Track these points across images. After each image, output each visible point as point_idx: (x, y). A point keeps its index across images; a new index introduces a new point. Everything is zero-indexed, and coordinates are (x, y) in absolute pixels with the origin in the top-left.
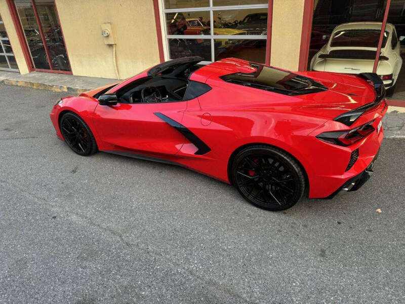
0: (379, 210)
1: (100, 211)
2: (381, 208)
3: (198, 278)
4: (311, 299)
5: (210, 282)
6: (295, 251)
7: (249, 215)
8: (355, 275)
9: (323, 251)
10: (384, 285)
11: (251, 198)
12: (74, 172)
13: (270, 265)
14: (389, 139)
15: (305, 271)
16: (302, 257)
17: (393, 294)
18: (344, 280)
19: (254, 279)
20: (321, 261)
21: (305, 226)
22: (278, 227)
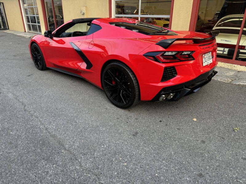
0: (195, 120)
1: (25, 94)
2: (197, 118)
3: (48, 132)
4: (107, 156)
5: (54, 136)
6: (119, 130)
7: (106, 109)
8: (147, 149)
9: (137, 133)
10: (164, 160)
11: (111, 98)
12: (29, 76)
13: (97, 134)
14: (235, 84)
15: (116, 141)
16: (120, 134)
17: (166, 166)
18: (138, 151)
19: (80, 139)
20: (131, 138)
21: (137, 119)
22: (119, 117)
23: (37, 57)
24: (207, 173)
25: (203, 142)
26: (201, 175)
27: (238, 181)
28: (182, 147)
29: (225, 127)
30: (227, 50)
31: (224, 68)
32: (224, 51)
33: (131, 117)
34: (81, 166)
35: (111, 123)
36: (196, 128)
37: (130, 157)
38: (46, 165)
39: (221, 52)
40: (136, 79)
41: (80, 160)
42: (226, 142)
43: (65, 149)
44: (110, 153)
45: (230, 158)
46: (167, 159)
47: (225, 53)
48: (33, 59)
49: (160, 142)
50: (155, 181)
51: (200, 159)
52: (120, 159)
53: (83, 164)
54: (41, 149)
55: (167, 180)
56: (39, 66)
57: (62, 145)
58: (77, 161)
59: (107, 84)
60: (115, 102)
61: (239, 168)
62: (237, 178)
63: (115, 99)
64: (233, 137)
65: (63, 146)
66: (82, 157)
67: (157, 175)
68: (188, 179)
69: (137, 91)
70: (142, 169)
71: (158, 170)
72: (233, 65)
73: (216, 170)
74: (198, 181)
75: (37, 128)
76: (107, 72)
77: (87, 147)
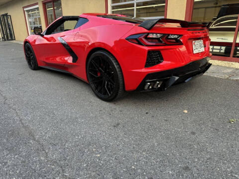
0: (186, 111)
2: (188, 110)
3: (21, 123)
4: (79, 147)
5: (26, 127)
7: (91, 102)
8: (127, 140)
9: (118, 124)
10: (143, 151)
11: (97, 92)
14: (232, 80)
15: (93, 132)
17: (146, 158)
18: (116, 142)
19: (54, 130)
20: (111, 129)
21: (121, 111)
22: (102, 109)
23: (30, 57)
24: (195, 166)
25: (193, 133)
26: (187, 168)
27: (233, 176)
28: (168, 138)
29: (220, 118)
30: (223, 48)
31: (221, 66)
32: (220, 49)
33: (116, 109)
34: (47, 157)
35: (92, 115)
36: (186, 119)
37: (105, 148)
38: (7, 155)
39: (218, 51)
40: (120, 67)
41: (47, 151)
42: (220, 133)
43: (34, 139)
44: (83, 144)
45: (224, 150)
46: (148, 151)
47: (222, 51)
48: (27, 59)
49: (143, 133)
50: (130, 174)
51: (187, 151)
52: (94, 150)
53: (50, 155)
54: (7, 140)
55: (145, 174)
56: (31, 66)
57: (32, 135)
58: (44, 152)
59: (92, 76)
60: (99, 94)
61: (234, 161)
62: (232, 172)
63: (100, 92)
64: (229, 129)
65: (33, 137)
66: (51, 147)
67: (133, 167)
68: (170, 172)
69: (121, 80)
70: (118, 161)
71: (136, 162)
72: (231, 63)
73: (206, 162)
74: (183, 175)
75: (11, 119)
76: (91, 62)
77: (59, 138)
